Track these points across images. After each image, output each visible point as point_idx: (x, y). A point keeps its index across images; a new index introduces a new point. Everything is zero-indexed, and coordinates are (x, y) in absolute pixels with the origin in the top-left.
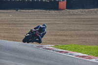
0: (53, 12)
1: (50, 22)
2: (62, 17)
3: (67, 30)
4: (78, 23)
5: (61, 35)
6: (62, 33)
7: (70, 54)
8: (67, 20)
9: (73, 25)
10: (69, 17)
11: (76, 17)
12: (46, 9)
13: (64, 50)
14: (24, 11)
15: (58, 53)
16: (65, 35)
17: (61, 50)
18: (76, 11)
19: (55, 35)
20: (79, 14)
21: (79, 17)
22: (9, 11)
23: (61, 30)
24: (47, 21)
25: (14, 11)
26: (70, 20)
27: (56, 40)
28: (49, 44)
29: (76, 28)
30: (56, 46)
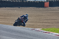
0: (41, 9)
1: (39, 15)
2: (46, 12)
3: (50, 19)
4: (56, 15)
5: (46, 23)
6: (46, 21)
7: (51, 34)
8: (50, 13)
9: (53, 17)
10: (51, 12)
11: (55, 12)
12: (37, 7)
13: (48, 32)
14: (24, 8)
15: (44, 33)
16: (48, 23)
17: (46, 31)
18: (55, 8)
19: (43, 23)
20: (57, 10)
21: (56, 11)
22: (14, 8)
23: (46, 19)
24: (38, 14)
25: (18, 8)
26: (51, 13)
27: (43, 26)
28: (39, 28)
29: (55, 18)
30: (43, 29)
